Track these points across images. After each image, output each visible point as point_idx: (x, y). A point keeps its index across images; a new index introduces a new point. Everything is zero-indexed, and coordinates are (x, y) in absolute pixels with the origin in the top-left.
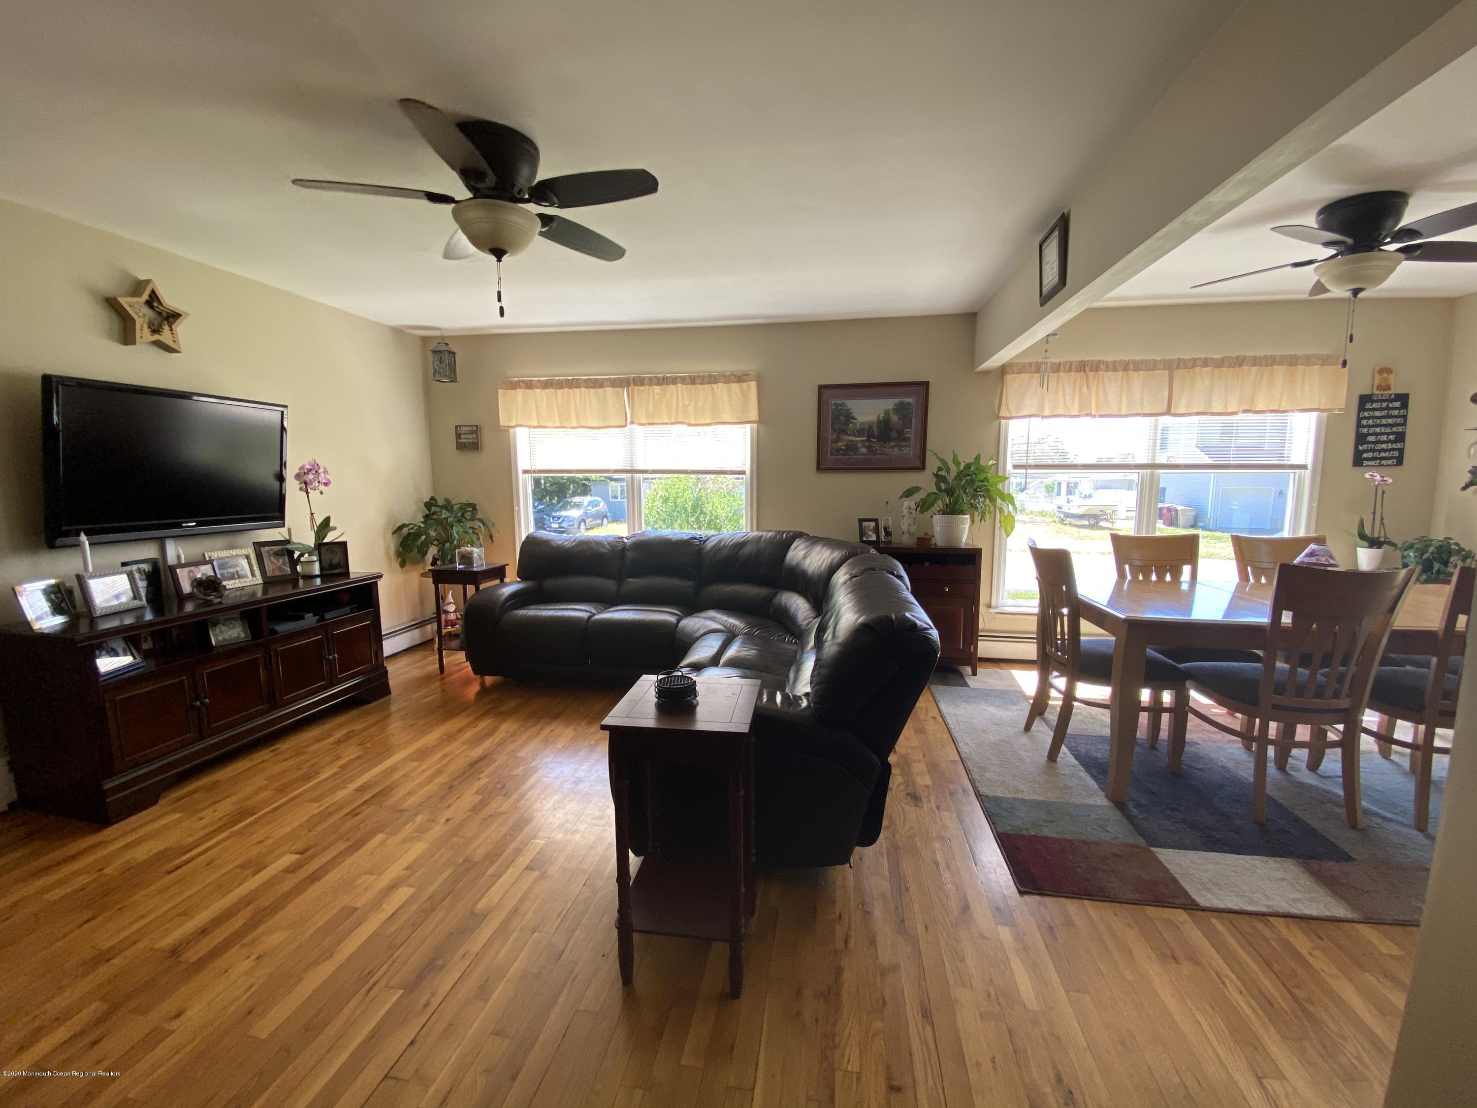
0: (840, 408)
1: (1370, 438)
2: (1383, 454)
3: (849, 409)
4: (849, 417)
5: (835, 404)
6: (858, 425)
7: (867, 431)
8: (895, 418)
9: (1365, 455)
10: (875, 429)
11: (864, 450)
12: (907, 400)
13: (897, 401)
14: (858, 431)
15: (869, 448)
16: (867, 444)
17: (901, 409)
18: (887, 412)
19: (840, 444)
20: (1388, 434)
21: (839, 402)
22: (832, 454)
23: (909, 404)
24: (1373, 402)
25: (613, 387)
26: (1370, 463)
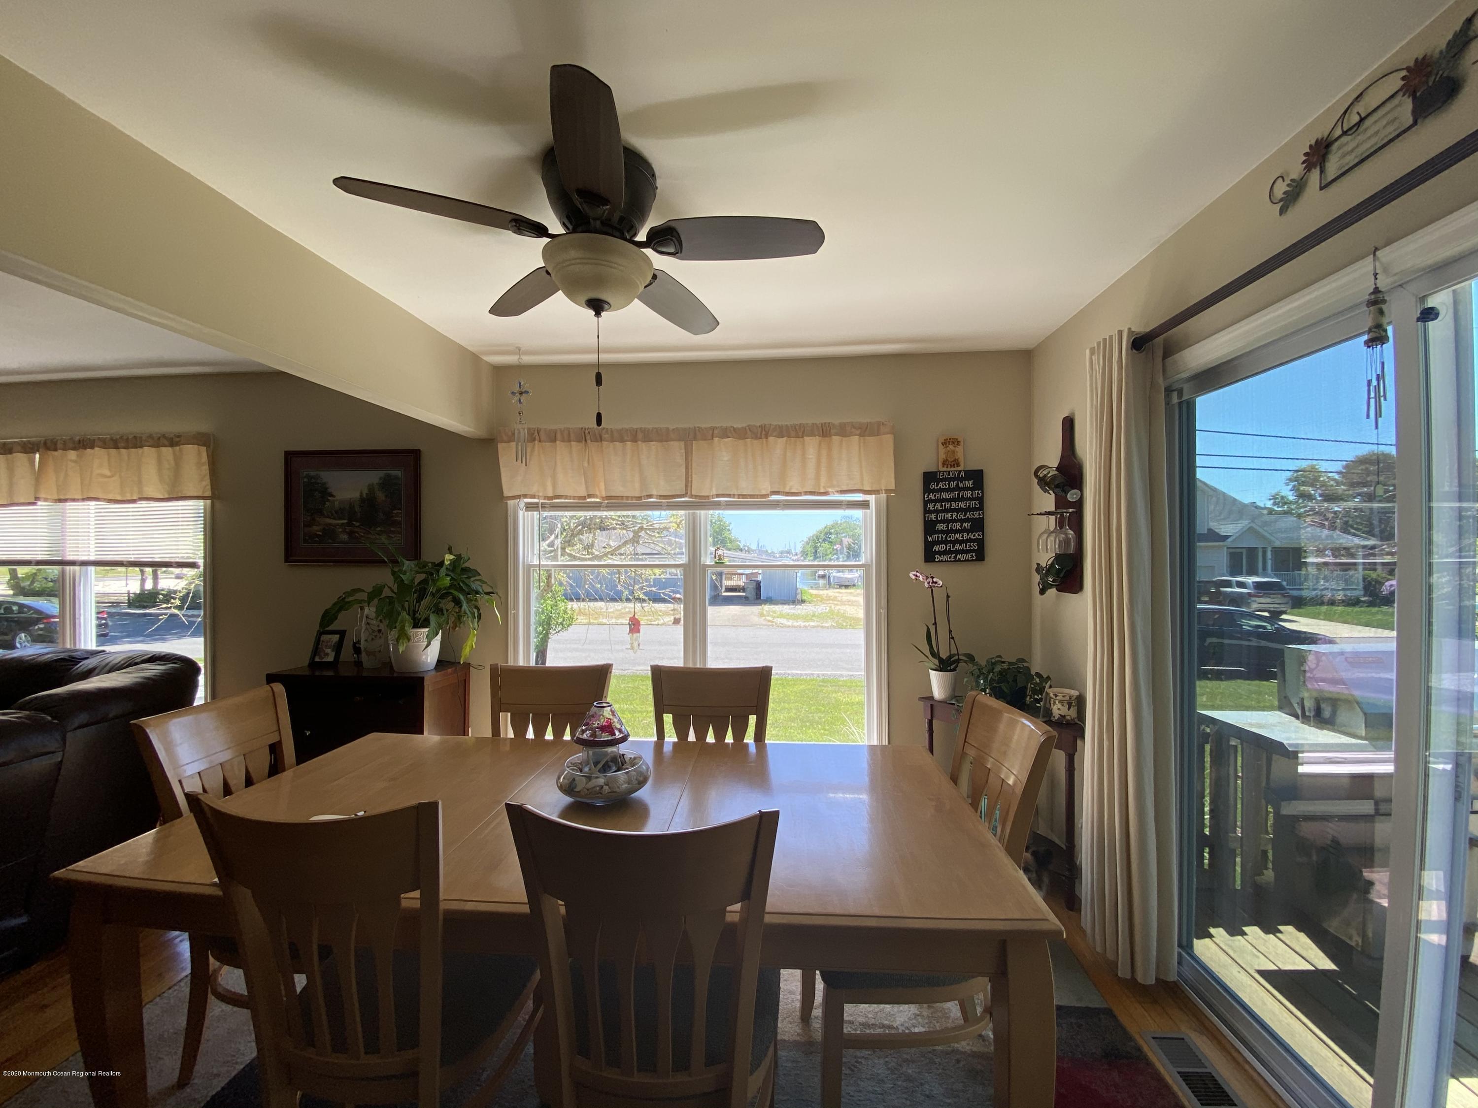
0: (313, 481)
1: (941, 527)
2: (958, 547)
3: (325, 483)
4: (325, 493)
5: (308, 476)
6: (337, 503)
7: (348, 512)
8: (381, 496)
9: (936, 548)
10: (357, 509)
11: (345, 537)
12: (394, 473)
13: (381, 474)
14: (336, 512)
15: (351, 534)
16: (348, 529)
17: (387, 484)
18: (371, 488)
19: (315, 528)
20: (962, 521)
21: (312, 473)
22: (305, 541)
23: (396, 477)
24: (938, 481)
25: (25, 452)
26: (943, 558)
